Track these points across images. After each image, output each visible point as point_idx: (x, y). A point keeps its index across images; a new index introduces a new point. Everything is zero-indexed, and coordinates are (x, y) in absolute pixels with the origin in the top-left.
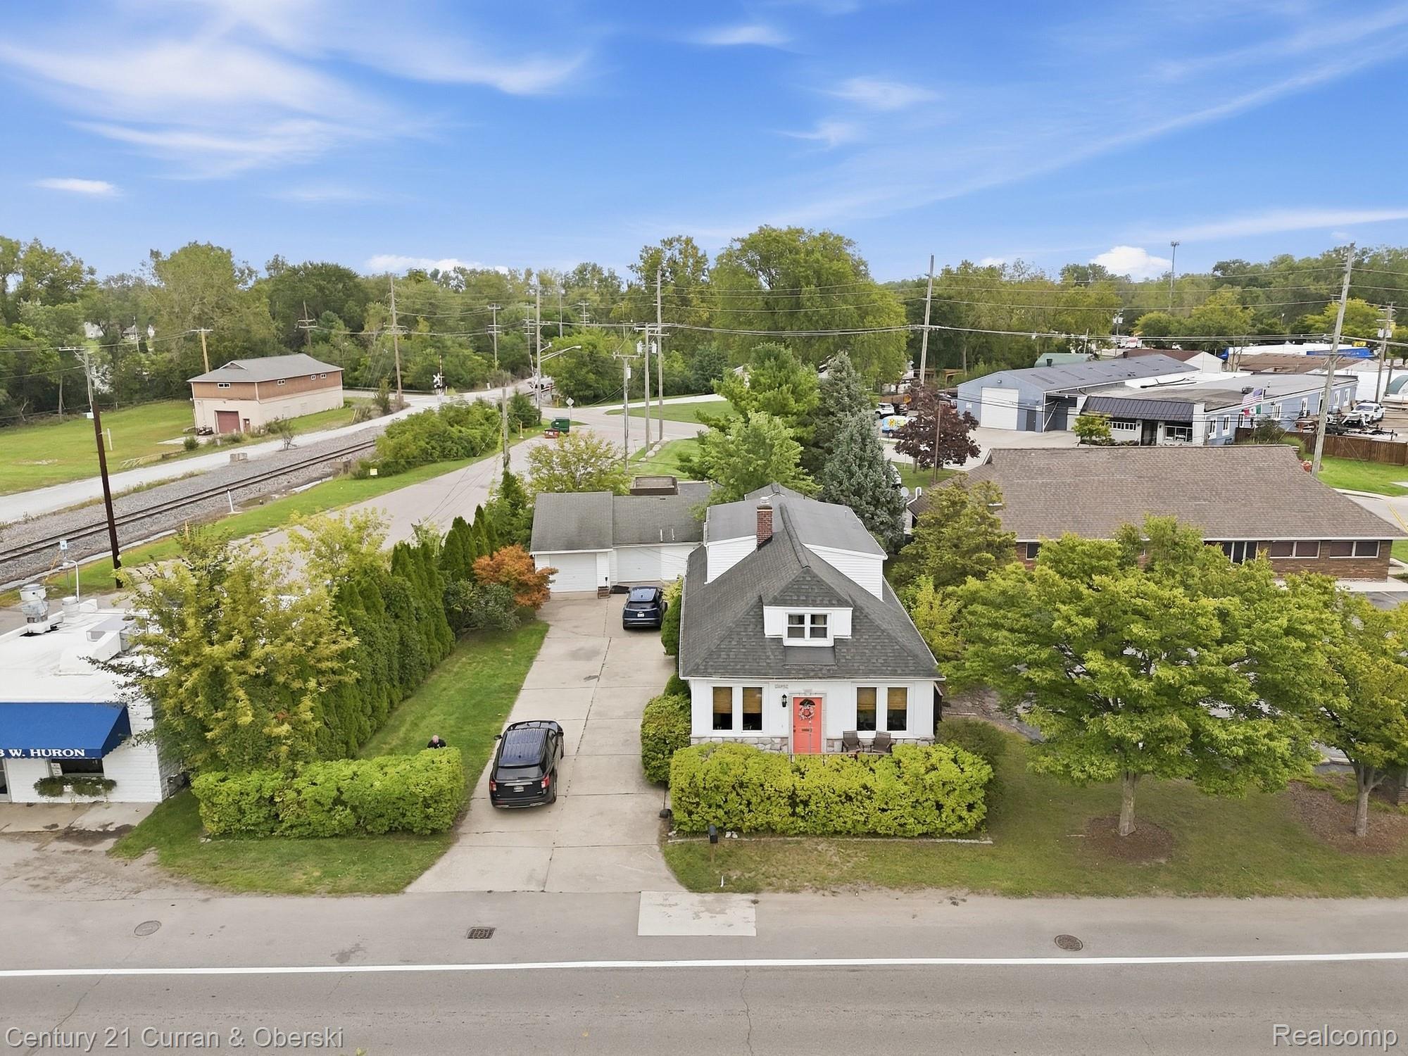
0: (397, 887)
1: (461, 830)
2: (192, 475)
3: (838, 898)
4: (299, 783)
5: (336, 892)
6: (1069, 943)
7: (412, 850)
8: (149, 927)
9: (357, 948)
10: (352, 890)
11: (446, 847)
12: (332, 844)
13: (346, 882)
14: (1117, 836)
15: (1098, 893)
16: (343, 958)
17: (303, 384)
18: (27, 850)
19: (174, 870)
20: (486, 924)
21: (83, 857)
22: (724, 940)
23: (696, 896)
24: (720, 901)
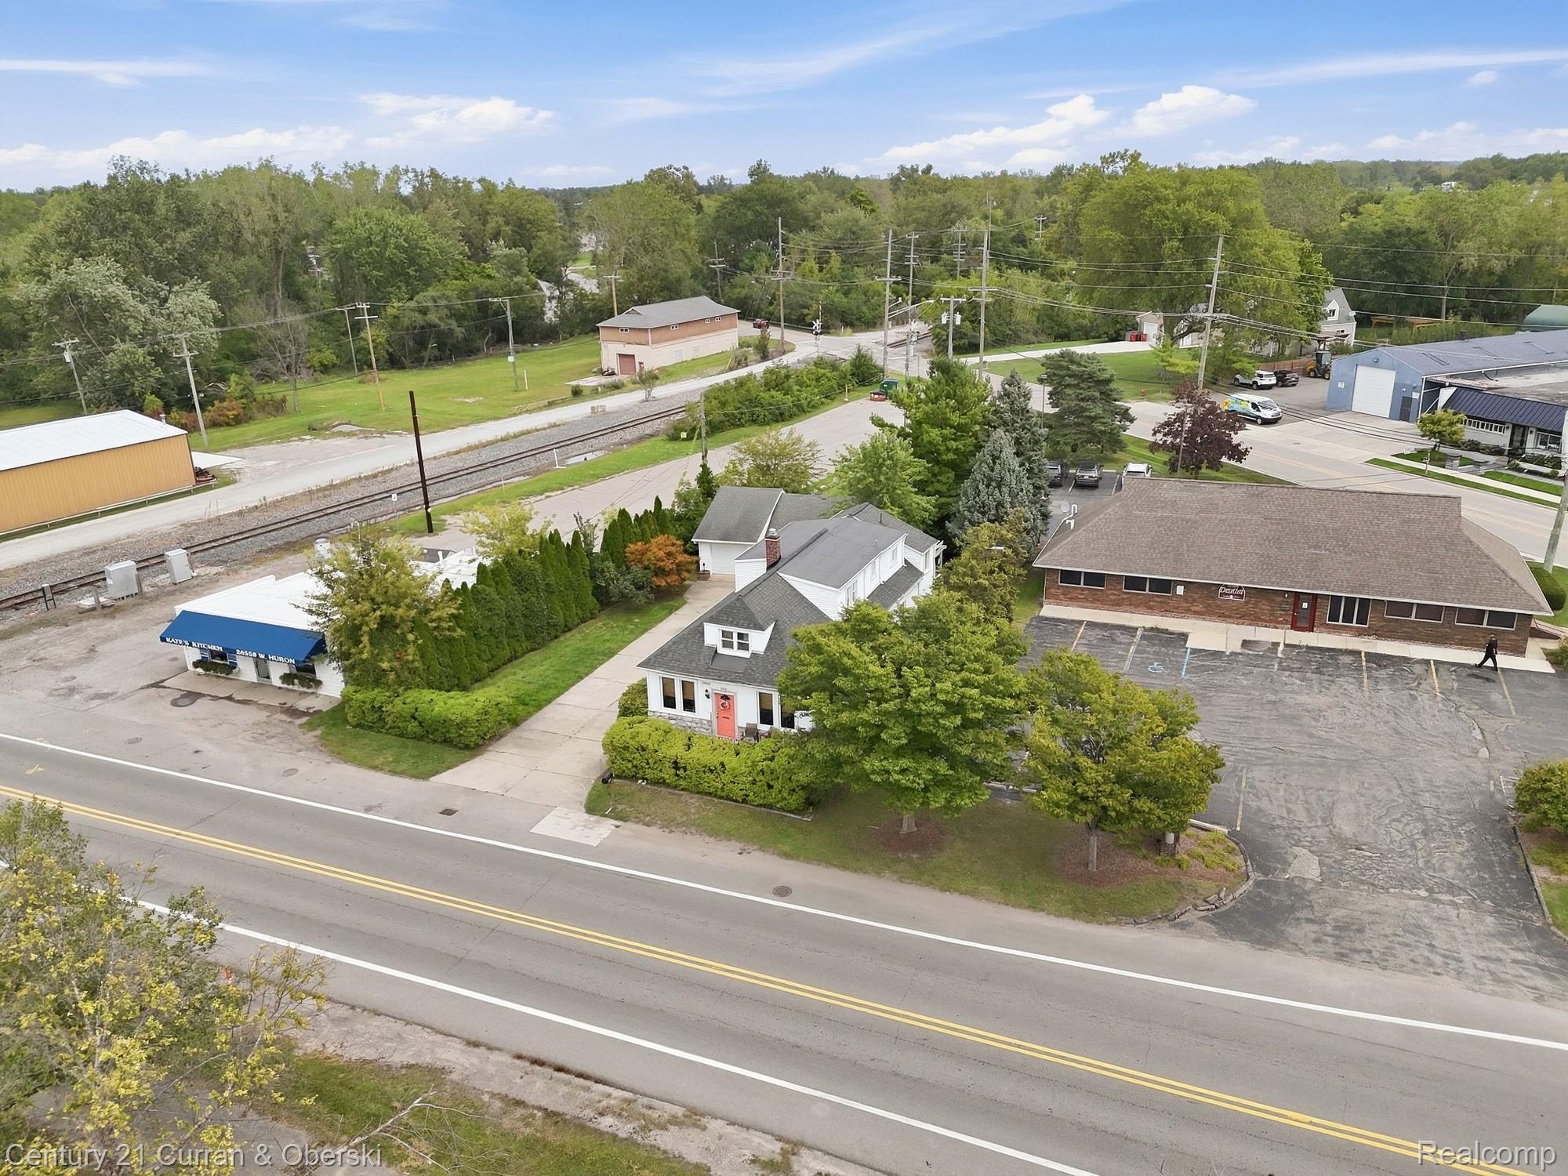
0: (425, 776)
1: (490, 748)
2: (555, 425)
3: (673, 834)
4: (398, 701)
5: (393, 773)
6: (783, 892)
7: (449, 754)
8: (291, 772)
9: (380, 806)
10: (402, 773)
11: (473, 756)
12: (410, 743)
13: (403, 767)
14: (897, 833)
15: (844, 867)
16: (368, 810)
17: (697, 328)
18: (262, 715)
19: (324, 744)
20: (454, 808)
21: (286, 726)
22: (575, 844)
23: (587, 816)
24: (598, 822)
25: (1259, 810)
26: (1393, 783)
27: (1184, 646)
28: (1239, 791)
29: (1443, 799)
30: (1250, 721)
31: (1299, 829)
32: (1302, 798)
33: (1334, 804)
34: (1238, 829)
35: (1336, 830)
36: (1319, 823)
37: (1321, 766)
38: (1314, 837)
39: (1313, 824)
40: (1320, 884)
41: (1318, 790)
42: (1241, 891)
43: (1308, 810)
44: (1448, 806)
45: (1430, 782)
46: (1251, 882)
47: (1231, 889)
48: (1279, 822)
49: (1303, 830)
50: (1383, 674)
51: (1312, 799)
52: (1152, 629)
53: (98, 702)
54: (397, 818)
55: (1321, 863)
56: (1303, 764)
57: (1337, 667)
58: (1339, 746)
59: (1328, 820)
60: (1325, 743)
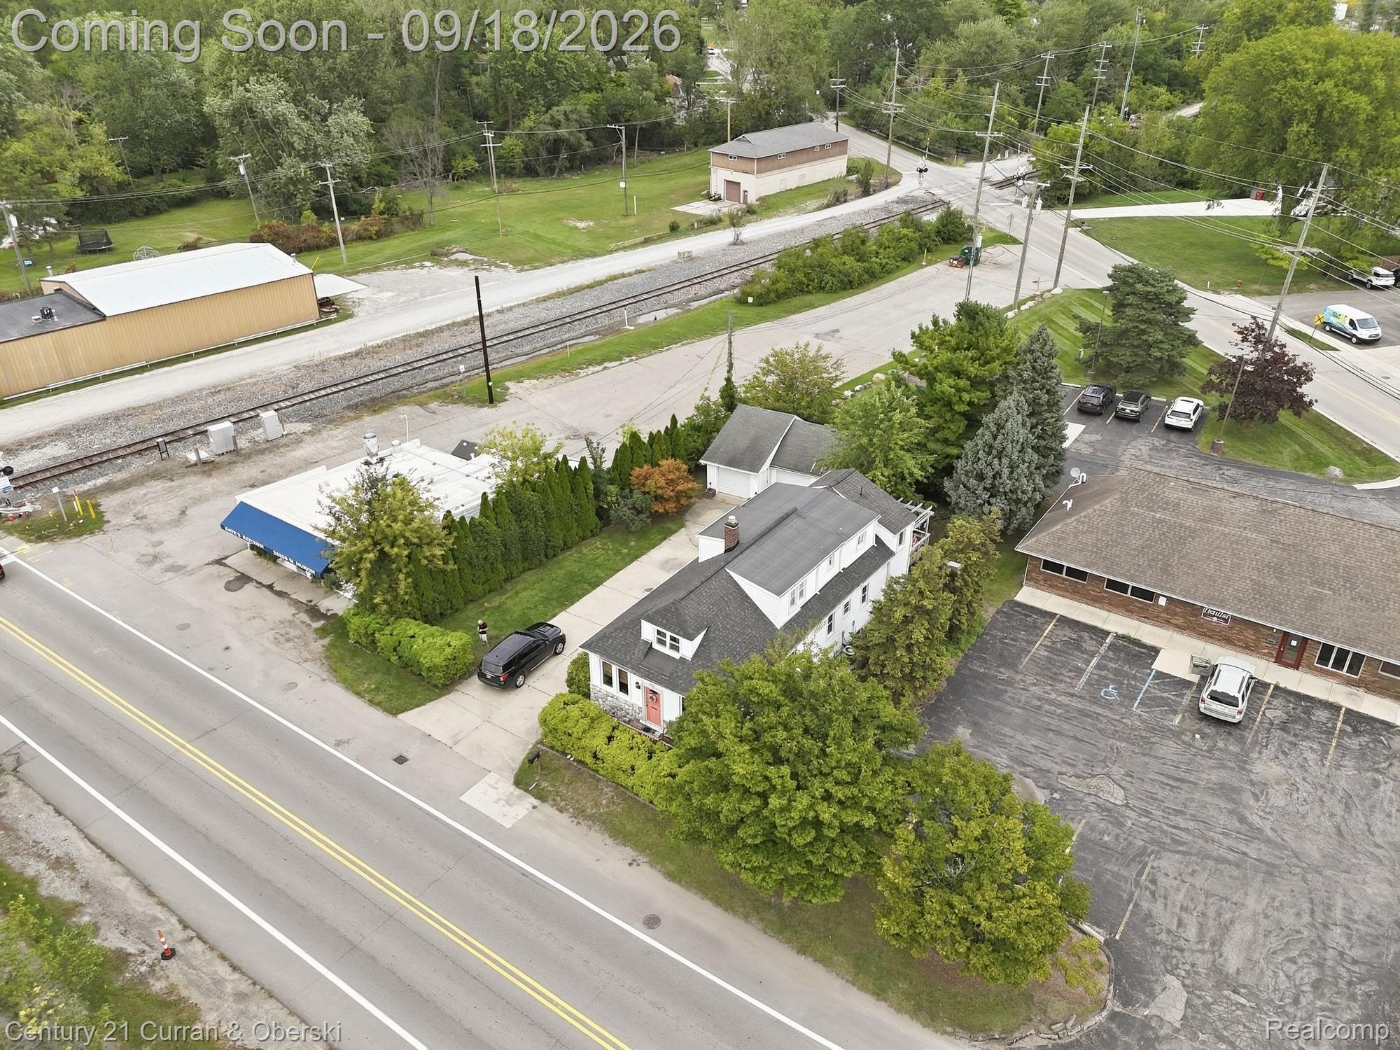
0: (394, 712)
1: (457, 688)
2: (641, 271)
3: (579, 827)
4: (387, 631)
5: (371, 702)
6: (652, 922)
7: (421, 690)
9: (348, 741)
10: (378, 704)
11: (440, 696)
12: (394, 670)
13: (380, 698)
16: (338, 745)
17: (804, 156)
18: (289, 612)
19: (327, 656)
20: (407, 755)
21: (305, 628)
22: (491, 822)
23: (512, 788)
24: (519, 797)
25: (1149, 915)
26: (1306, 906)
27: (1149, 666)
28: (1137, 884)
29: (1354, 939)
30: (1184, 786)
31: (1182, 950)
32: (1201, 908)
33: (1232, 922)
34: (1117, 937)
35: (1221, 961)
36: (1207, 946)
37: (1237, 865)
38: (1193, 965)
39: (1199, 947)
40: (1177, 1031)
41: (1222, 899)
42: (1089, 1024)
43: (1201, 926)
44: (1356, 953)
45: (1348, 912)
46: (1104, 1014)
47: (1081, 1019)
48: (1163, 937)
49: (1186, 954)
50: (1354, 743)
51: (1211, 912)
52: (1123, 637)
53: (170, 574)
54: (357, 761)
55: (1188, 1004)
56: (1220, 860)
57: (1307, 725)
58: (1268, 841)
59: (1216, 944)
60: (1255, 834)
